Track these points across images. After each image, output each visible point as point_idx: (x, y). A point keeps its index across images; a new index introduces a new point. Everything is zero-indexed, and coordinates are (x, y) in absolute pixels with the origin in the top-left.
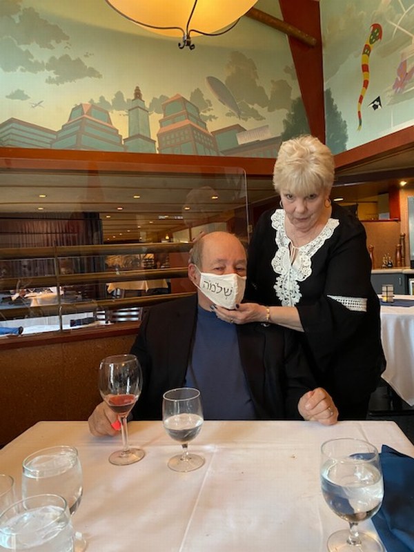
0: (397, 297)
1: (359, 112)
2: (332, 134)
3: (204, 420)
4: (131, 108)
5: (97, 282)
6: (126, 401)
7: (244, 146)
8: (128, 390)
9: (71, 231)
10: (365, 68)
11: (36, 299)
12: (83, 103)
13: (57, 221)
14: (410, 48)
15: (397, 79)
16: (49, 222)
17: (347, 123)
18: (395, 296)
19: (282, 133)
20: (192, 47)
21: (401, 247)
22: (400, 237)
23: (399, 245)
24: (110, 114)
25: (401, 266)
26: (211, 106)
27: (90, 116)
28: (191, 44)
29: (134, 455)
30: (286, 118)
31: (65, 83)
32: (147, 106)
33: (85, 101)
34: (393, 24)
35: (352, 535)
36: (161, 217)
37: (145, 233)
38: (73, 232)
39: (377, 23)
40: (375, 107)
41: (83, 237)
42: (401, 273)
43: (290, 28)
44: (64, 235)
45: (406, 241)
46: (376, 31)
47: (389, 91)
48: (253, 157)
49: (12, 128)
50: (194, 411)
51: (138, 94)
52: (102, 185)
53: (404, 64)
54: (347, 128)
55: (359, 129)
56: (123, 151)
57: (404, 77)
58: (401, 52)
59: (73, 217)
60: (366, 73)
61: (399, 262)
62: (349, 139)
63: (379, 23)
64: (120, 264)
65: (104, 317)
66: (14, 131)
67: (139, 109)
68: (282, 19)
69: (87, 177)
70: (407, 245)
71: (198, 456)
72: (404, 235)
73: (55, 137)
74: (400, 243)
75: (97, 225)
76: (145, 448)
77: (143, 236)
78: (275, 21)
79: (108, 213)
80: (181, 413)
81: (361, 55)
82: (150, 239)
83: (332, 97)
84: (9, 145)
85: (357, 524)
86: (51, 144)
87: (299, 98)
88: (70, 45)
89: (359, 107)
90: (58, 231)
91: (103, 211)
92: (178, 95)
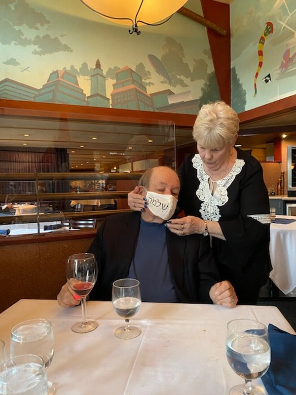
0: (278, 217)
1: (255, 84)
2: (235, 99)
3: (142, 301)
4: (92, 75)
5: (64, 199)
6: (85, 287)
7: (173, 105)
8: (87, 279)
9: (46, 161)
10: (260, 53)
11: (19, 210)
12: (59, 69)
13: (36, 154)
14: (292, 40)
15: (283, 61)
16: (30, 154)
17: (246, 92)
18: (277, 216)
19: (200, 97)
20: (139, 33)
21: (281, 181)
22: (281, 174)
23: (280, 180)
24: (78, 78)
25: (281, 194)
26: (150, 75)
27: (63, 79)
28: (138, 31)
29: (90, 326)
30: (203, 86)
31: (46, 55)
32: (105, 73)
33: (60, 68)
34: (282, 23)
35: (246, 388)
36: (111, 153)
37: (99, 165)
38: (48, 162)
39: (270, 21)
40: (267, 81)
41: (55, 166)
42: (281, 200)
43: (208, 22)
44: (41, 164)
45: (285, 177)
46: (269, 27)
47: (277, 70)
48: (179, 113)
49: (6, 85)
50: (135, 295)
51: (98, 65)
52: (70, 129)
53: (288, 51)
54: (247, 95)
55: (255, 96)
56: (86, 105)
57: (288, 60)
58: (286, 43)
59: (48, 151)
60: (261, 56)
61: (279, 192)
62: (247, 103)
63: (271, 22)
64: (81, 186)
65: (68, 224)
66: (7, 87)
67: (98, 75)
68: (203, 15)
69: (59, 123)
70: (285, 180)
71: (137, 328)
72: (284, 173)
73: (37, 93)
74: (281, 178)
75: (65, 157)
76: (98, 321)
77: (97, 166)
78: (198, 17)
79: (73, 149)
80: (125, 296)
81: (258, 44)
82: (103, 169)
83: (236, 72)
84: (4, 97)
85: (251, 381)
86: (34, 98)
87: (213, 73)
88: (51, 28)
89: (255, 81)
90: (37, 161)
91: (69, 147)
92: (127, 66)
